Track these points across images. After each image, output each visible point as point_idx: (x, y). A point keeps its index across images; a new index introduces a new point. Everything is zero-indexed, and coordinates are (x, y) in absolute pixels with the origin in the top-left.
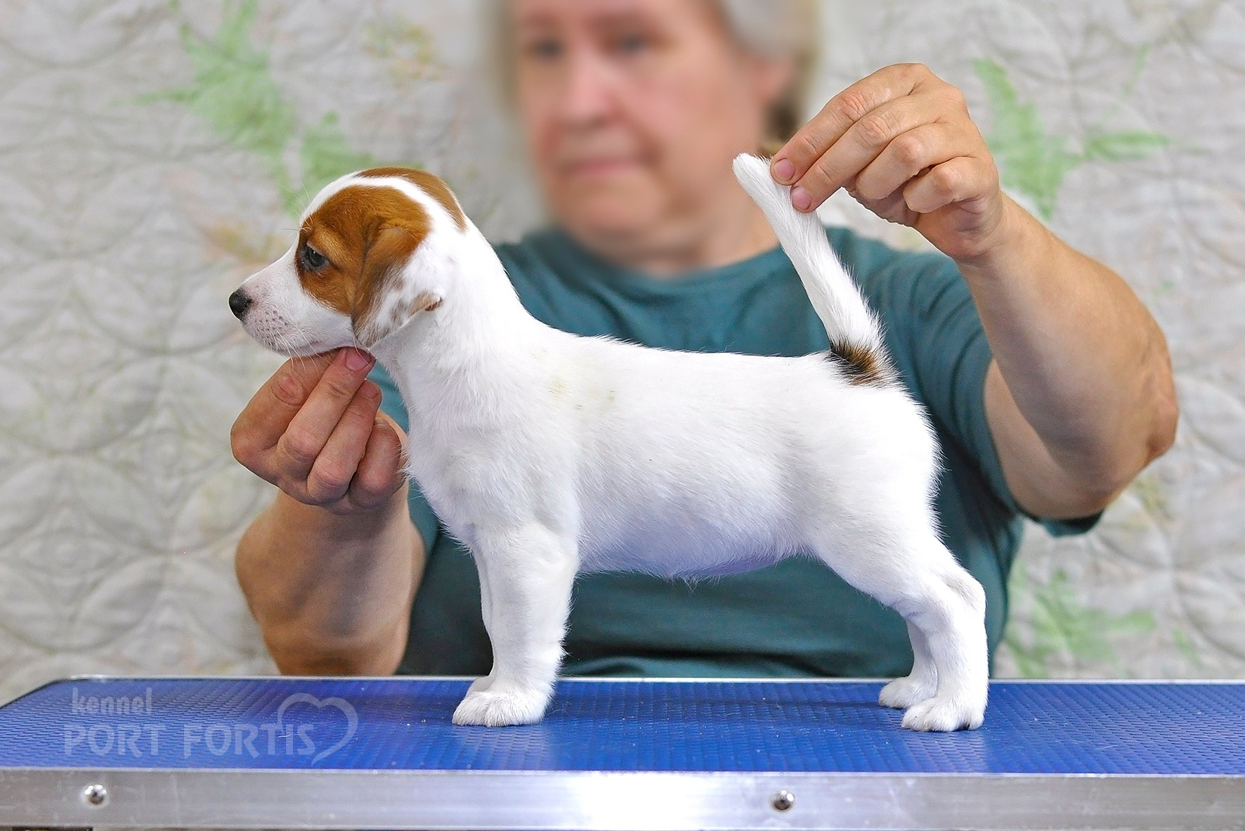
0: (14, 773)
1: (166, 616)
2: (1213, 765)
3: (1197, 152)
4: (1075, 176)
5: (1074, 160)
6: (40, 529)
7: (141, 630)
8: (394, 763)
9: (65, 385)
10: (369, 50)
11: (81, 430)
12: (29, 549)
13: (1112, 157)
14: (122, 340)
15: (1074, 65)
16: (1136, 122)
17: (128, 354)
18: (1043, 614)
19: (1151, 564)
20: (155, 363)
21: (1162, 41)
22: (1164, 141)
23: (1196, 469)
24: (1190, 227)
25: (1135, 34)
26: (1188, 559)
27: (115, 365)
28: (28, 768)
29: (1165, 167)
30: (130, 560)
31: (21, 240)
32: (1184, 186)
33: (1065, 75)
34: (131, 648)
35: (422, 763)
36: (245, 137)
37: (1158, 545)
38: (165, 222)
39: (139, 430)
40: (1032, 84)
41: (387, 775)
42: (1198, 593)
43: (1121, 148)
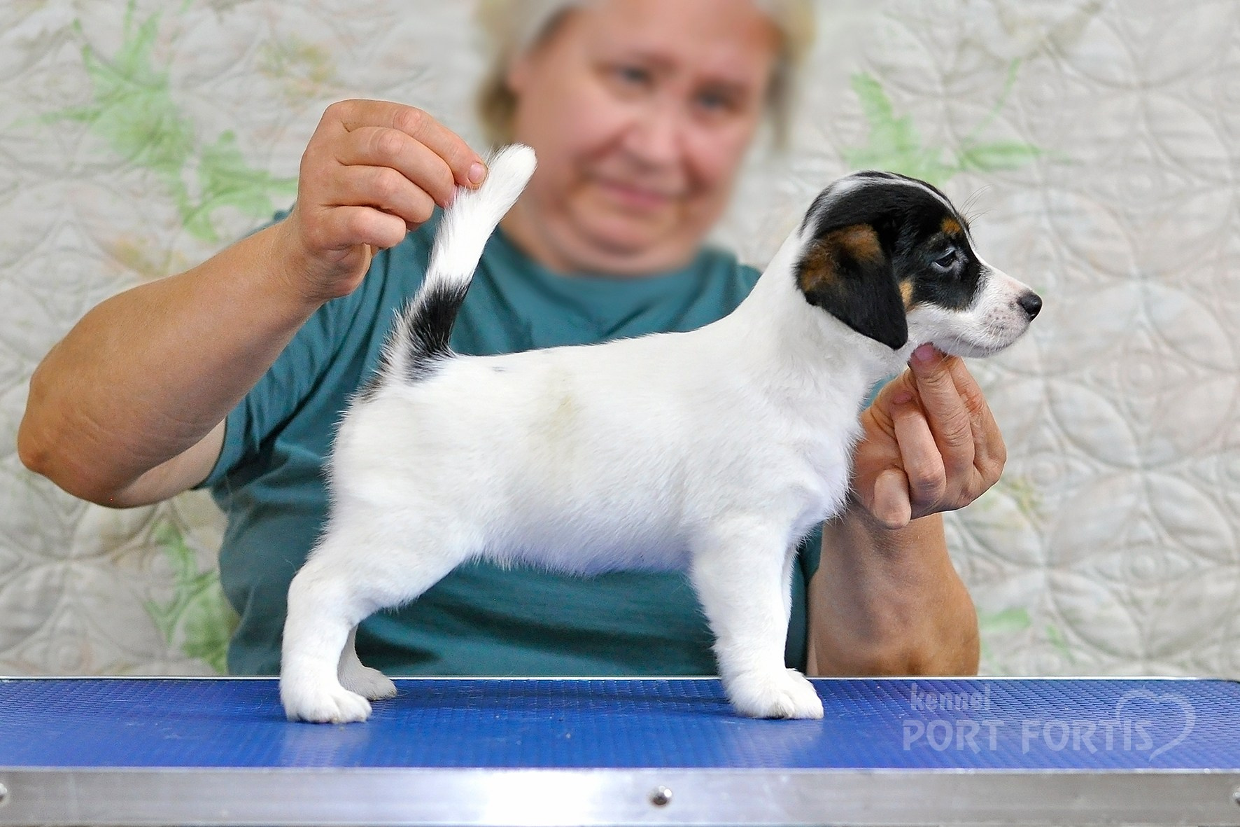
1: (65, 621)
3: (1067, 162)
5: (949, 170)
7: (42, 633)
10: (264, 69)
13: (986, 167)
15: (947, 79)
16: (1012, 136)
19: (1025, 562)
21: (1034, 55)
22: (1036, 152)
23: (1068, 469)
24: (1062, 235)
25: (1007, 49)
26: (1061, 558)
29: (1037, 177)
30: (32, 565)
32: (1054, 194)
33: (939, 89)
34: (33, 651)
36: (145, 155)
37: (1031, 544)
38: (69, 237)
40: (907, 97)
42: (1071, 591)
43: (994, 159)
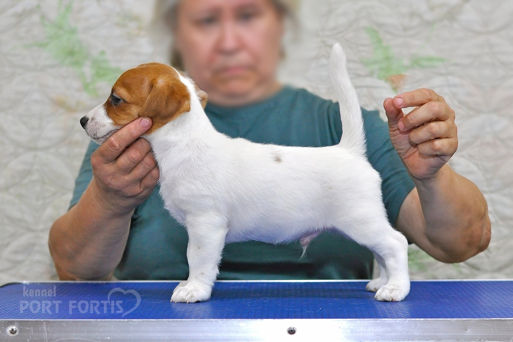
1: (37, 257)
5: (406, 68)
7: (27, 263)
10: (118, 25)
13: (422, 67)
14: (18, 145)
15: (405, 29)
16: (430, 52)
17: (20, 150)
20: (32, 154)
21: (441, 20)
22: (442, 60)
24: (454, 95)
27: (16, 155)
29: (443, 71)
30: (22, 234)
33: (402, 33)
36: (68, 60)
39: (26, 181)
40: (389, 37)
43: (425, 63)
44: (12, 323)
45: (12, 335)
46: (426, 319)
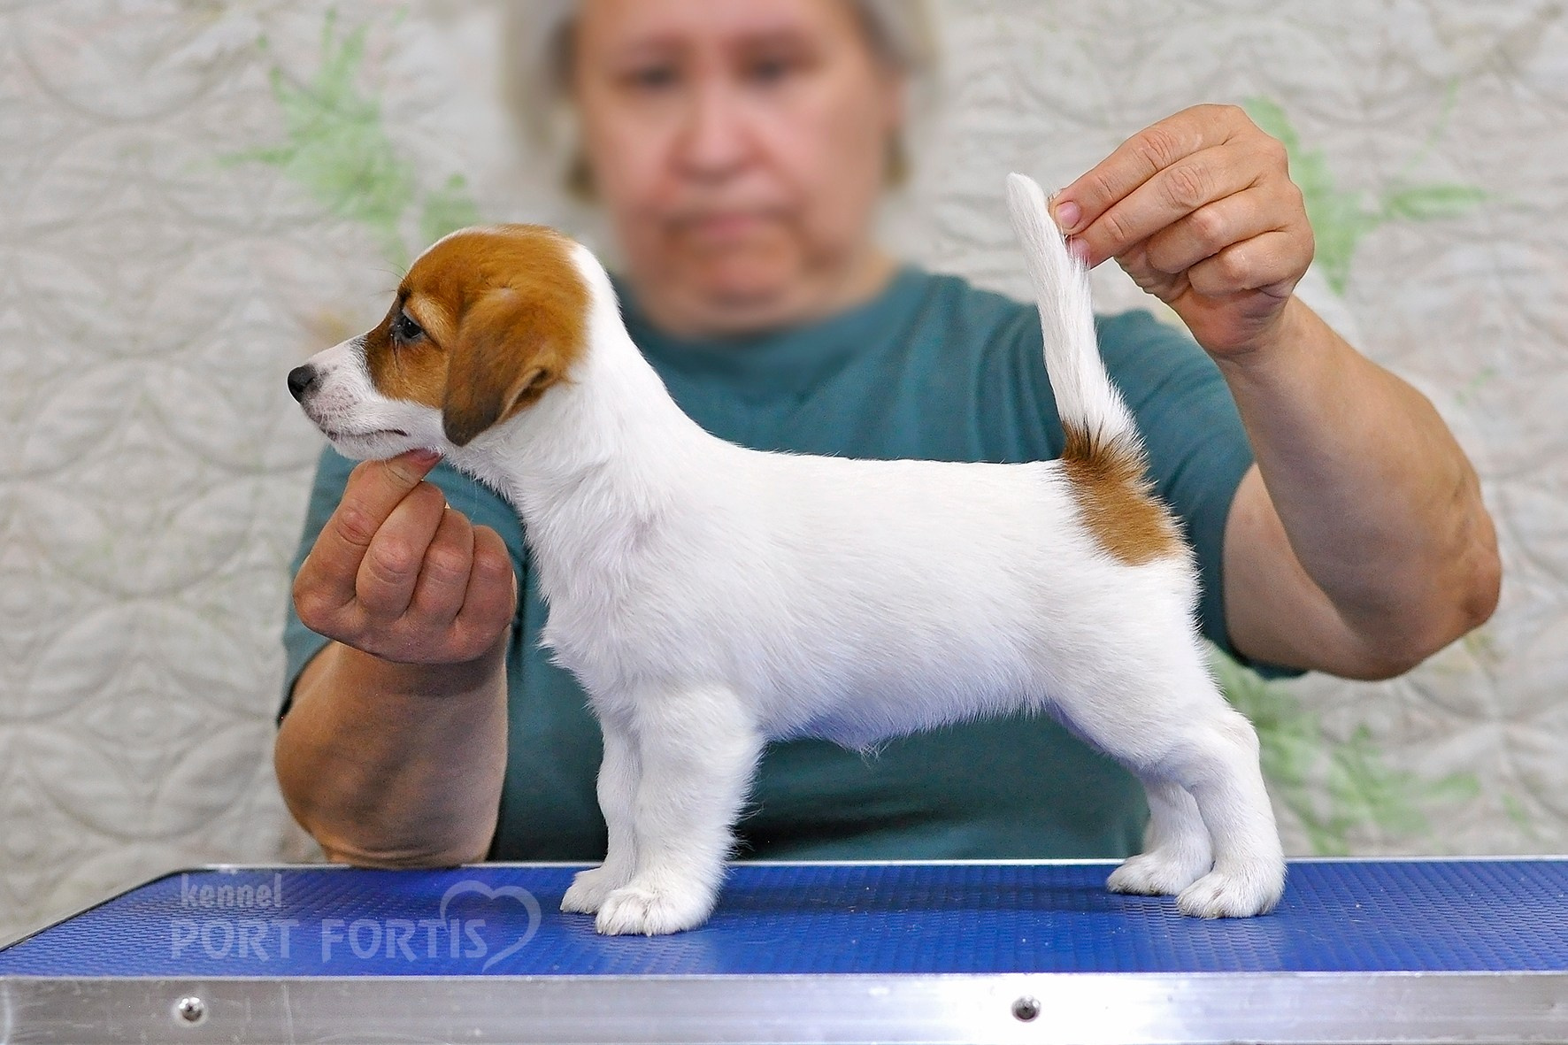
0: (94, 985)
1: (265, 796)
2: (1559, 959)
3: (1521, 209)
4: (1370, 240)
5: (1371, 220)
6: (109, 691)
7: (236, 812)
8: (556, 967)
9: (136, 512)
11: (158, 569)
12: (97, 715)
13: (1418, 216)
14: (207, 457)
15: (1368, 103)
16: (1443, 172)
17: (214, 474)
18: (1341, 777)
19: (1473, 714)
20: (246, 486)
21: (1476, 72)
22: (1479, 195)
23: (1528, 596)
24: (1515, 301)
25: (1438, 63)
26: (1524, 711)
27: (199, 489)
28: (109, 978)
29: (1482, 226)
30: (220, 727)
31: (79, 335)
32: (1506, 250)
33: (1357, 115)
35: (590, 967)
36: (353, 203)
37: (1481, 691)
38: (258, 310)
39: (230, 568)
40: (1317, 127)
41: (545, 982)
42: (1534, 751)
43: (1428, 205)
44: (187, 989)
45: (187, 1024)
46: (1430, 973)
